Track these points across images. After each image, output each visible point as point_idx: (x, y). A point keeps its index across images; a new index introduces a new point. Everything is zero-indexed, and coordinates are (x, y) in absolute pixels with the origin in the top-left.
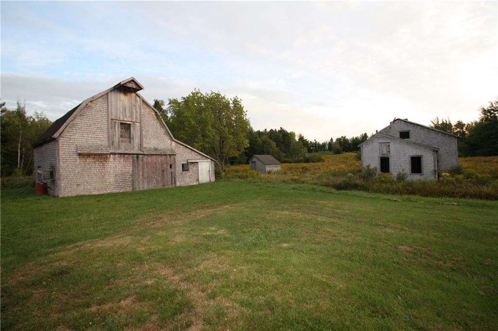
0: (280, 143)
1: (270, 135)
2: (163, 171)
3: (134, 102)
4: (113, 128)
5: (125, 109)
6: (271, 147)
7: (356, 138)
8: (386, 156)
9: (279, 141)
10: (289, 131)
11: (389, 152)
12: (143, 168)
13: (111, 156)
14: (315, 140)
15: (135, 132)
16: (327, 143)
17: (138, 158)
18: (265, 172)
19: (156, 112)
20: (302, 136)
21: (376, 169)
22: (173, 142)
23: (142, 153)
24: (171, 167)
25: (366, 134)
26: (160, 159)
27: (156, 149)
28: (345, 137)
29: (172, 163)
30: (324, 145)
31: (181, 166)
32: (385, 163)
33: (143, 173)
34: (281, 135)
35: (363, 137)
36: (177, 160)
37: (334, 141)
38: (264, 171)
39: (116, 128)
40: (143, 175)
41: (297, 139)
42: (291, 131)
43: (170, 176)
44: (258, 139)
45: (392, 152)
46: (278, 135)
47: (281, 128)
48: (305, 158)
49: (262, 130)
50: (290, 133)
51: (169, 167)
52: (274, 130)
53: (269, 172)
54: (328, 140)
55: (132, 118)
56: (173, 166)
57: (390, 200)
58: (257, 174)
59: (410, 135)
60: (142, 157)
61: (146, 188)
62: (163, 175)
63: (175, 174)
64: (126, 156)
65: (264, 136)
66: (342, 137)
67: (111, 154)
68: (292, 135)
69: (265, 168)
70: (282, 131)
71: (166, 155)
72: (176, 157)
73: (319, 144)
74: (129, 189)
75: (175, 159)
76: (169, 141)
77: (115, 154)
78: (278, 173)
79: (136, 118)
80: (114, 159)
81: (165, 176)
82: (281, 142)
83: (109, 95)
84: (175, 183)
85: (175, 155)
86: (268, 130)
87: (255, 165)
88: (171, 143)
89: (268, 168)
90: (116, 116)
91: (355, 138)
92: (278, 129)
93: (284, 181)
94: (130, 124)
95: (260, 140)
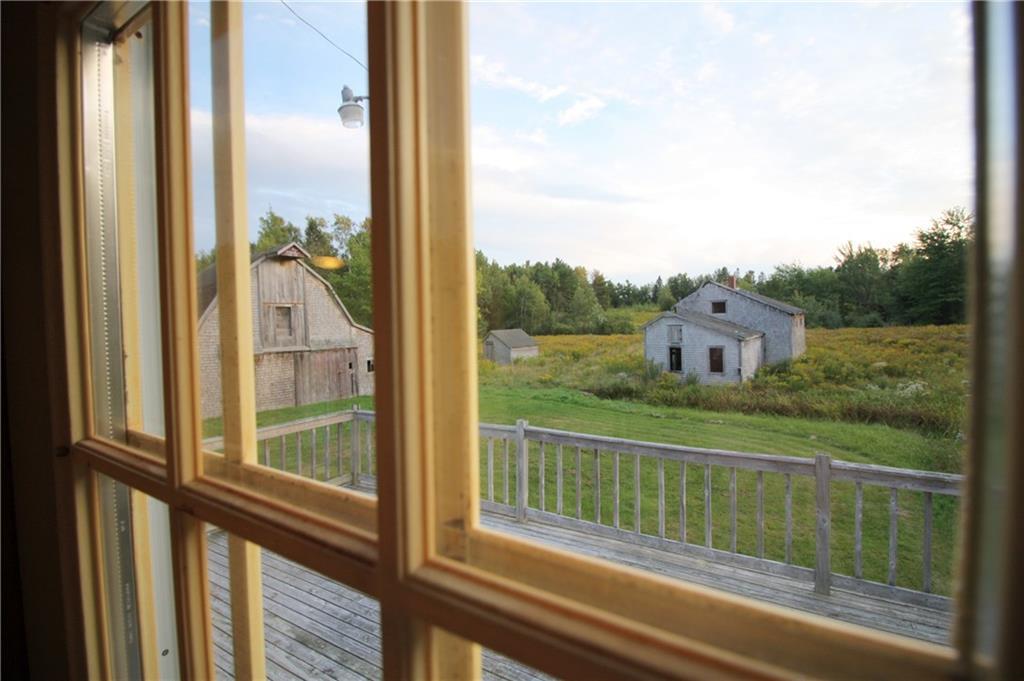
0: (555, 290)
1: (536, 275)
2: (340, 373)
3: (294, 274)
4: (266, 315)
5: (282, 286)
6: (534, 303)
7: (707, 277)
8: (676, 346)
9: (554, 287)
10: (573, 267)
11: (681, 339)
12: (310, 373)
13: (265, 357)
14: (627, 281)
15: (298, 320)
16: (652, 287)
17: (302, 357)
18: (510, 361)
19: (326, 286)
20: (600, 274)
21: (662, 364)
22: (353, 329)
23: (308, 349)
24: (351, 367)
25: (724, 269)
26: (334, 356)
27: (328, 342)
28: (685, 276)
29: (353, 360)
30: (645, 291)
31: (366, 365)
32: (676, 354)
33: (310, 379)
34: (556, 274)
35: (719, 276)
36: (359, 356)
37: (665, 282)
38: (508, 360)
39: (271, 315)
40: (310, 382)
41: (590, 280)
42: (578, 265)
43: (349, 380)
44: (509, 285)
45: (684, 340)
46: (550, 274)
47: (558, 260)
48: (598, 323)
49: (520, 263)
50: (577, 269)
51: (348, 366)
52: (544, 264)
53: (517, 362)
54: (653, 281)
55: (293, 299)
56: (353, 365)
57: (652, 416)
58: (493, 368)
59: (728, 308)
60: (309, 356)
61: (315, 402)
62: (339, 379)
63: (356, 376)
64: (285, 355)
65: (524, 277)
66: (680, 275)
67: (265, 354)
68: (580, 272)
69: (509, 354)
70: (559, 267)
71: (343, 350)
72: (358, 351)
73: (635, 290)
74: (291, 405)
75: (356, 356)
76: (348, 326)
77: (270, 353)
78: (531, 363)
79: (298, 300)
80: (269, 360)
81: (343, 381)
82: (558, 288)
83: (260, 268)
84: (357, 391)
85: (356, 348)
86: (533, 264)
87: (493, 348)
88: (351, 331)
89: (514, 354)
90: (270, 299)
91: (704, 276)
92: (551, 262)
93: (528, 383)
94: (289, 308)
95: (513, 287)
